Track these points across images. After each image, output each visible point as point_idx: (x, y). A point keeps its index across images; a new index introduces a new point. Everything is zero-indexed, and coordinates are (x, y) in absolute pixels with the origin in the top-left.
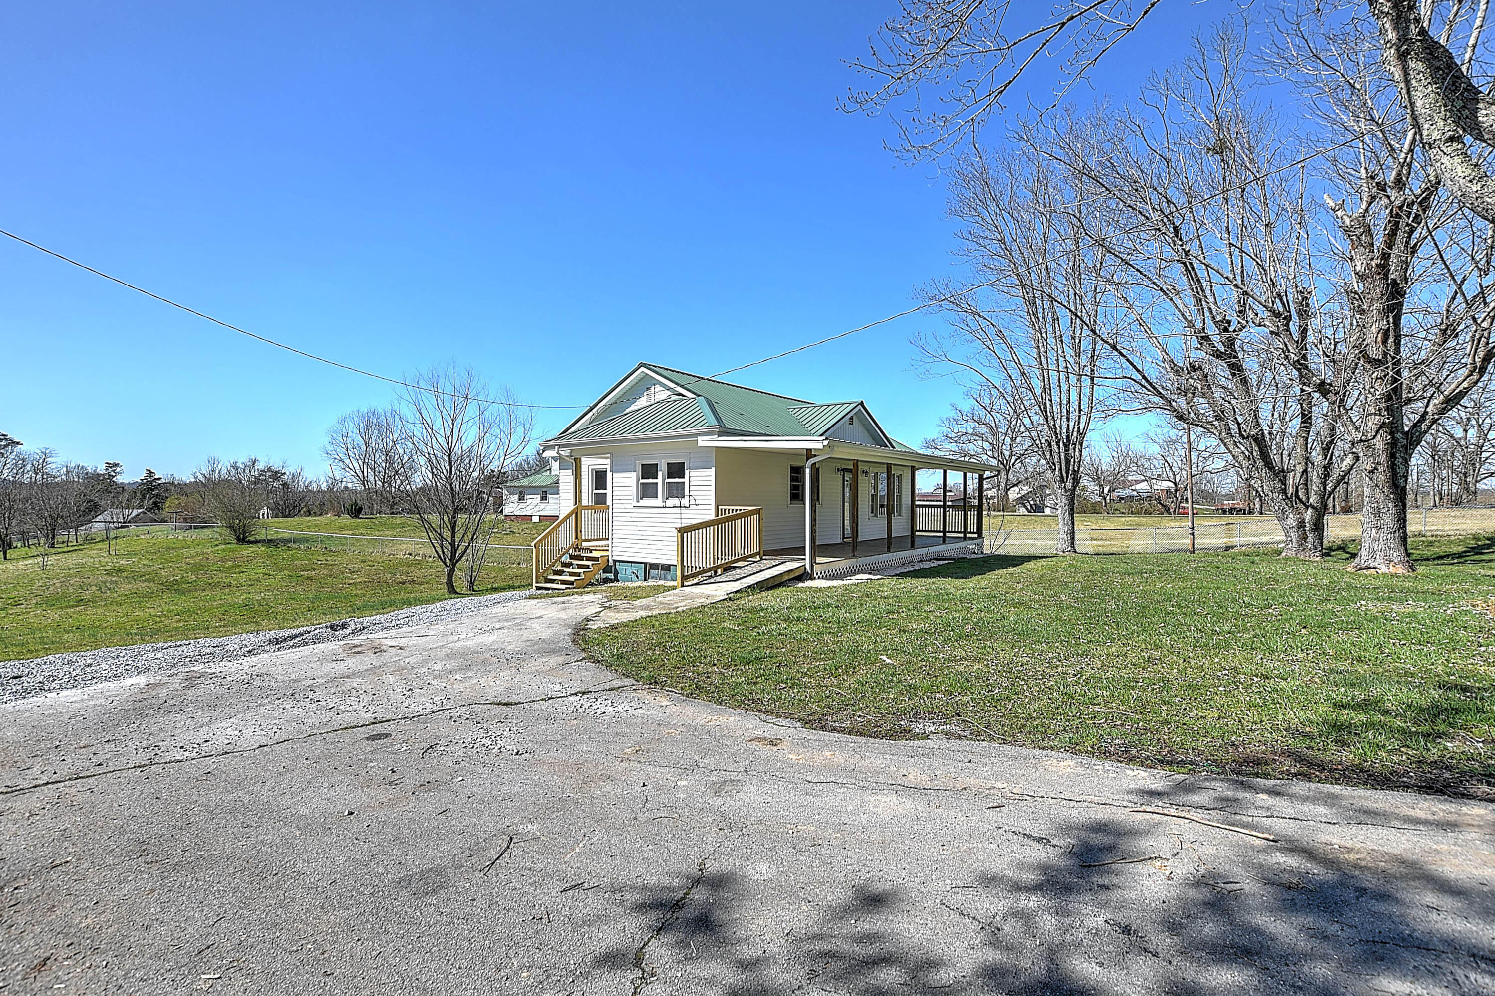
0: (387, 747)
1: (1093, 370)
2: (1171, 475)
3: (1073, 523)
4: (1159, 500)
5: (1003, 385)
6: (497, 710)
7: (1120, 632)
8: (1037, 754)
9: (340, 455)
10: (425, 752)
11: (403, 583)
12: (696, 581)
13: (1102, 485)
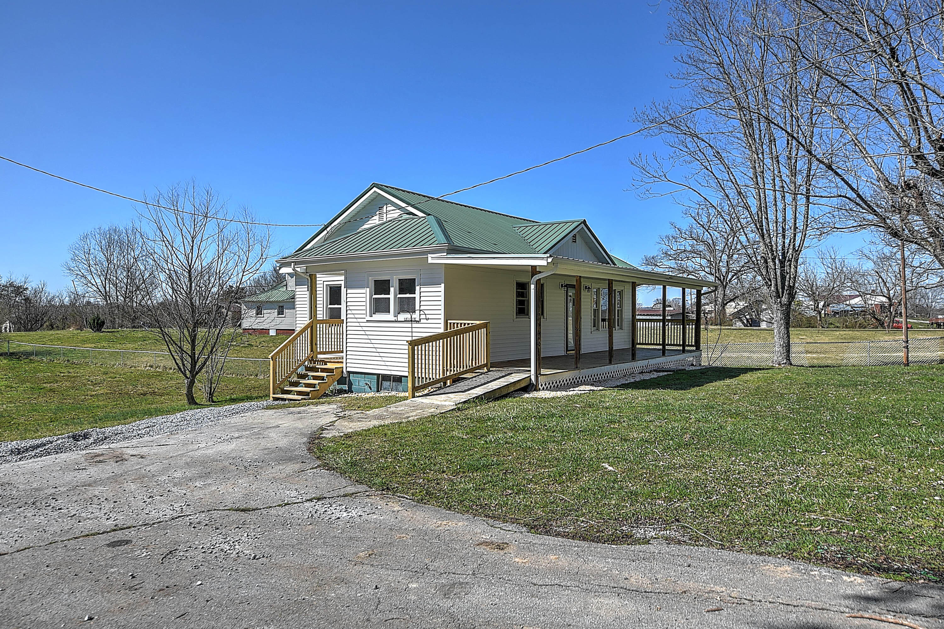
0: (127, 553)
1: (808, 190)
2: (885, 290)
3: (788, 336)
4: (873, 314)
5: (721, 204)
6: (235, 516)
7: (835, 441)
8: (754, 559)
9: (82, 271)
10: (165, 557)
11: (144, 395)
12: (426, 392)
13: (817, 300)
